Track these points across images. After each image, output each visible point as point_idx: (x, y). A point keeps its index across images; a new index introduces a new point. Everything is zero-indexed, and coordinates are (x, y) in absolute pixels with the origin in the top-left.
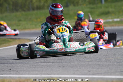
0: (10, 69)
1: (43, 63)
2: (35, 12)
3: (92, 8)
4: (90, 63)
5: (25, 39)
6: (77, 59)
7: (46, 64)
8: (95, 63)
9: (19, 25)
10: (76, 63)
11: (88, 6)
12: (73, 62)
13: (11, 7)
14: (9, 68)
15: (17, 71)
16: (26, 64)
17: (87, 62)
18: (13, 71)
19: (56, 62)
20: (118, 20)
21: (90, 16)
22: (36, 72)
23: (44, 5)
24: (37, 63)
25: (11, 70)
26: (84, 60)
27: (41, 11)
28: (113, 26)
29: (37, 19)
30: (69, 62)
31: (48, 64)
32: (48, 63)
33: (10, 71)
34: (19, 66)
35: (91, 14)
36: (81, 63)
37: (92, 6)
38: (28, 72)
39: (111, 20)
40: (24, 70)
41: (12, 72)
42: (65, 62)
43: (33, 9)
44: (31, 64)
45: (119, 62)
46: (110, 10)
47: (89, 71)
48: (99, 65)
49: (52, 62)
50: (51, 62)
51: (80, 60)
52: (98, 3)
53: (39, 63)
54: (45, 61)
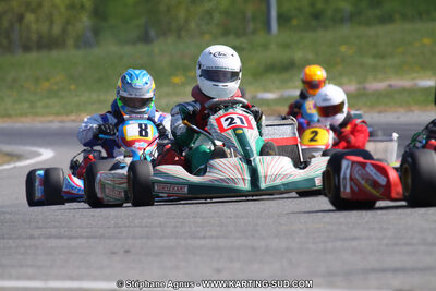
1: (56, 237)
2: (33, 56)
4: (222, 242)
6: (176, 227)
7: (64, 242)
10: (172, 242)
11: (222, 41)
12: (162, 238)
17: (211, 237)
19: (102, 236)
22: (30, 271)
23: (64, 31)
24: (32, 237)
26: (199, 229)
27: (55, 54)
29: (37, 80)
30: (148, 238)
31: (74, 242)
32: (71, 238)
36: (189, 241)
42: (134, 237)
44: (10, 241)
46: (297, 56)
47: (218, 271)
48: (253, 249)
49: (85, 234)
50: (82, 237)
51: (187, 229)
52: (254, 32)
53: (39, 237)
54: (63, 230)
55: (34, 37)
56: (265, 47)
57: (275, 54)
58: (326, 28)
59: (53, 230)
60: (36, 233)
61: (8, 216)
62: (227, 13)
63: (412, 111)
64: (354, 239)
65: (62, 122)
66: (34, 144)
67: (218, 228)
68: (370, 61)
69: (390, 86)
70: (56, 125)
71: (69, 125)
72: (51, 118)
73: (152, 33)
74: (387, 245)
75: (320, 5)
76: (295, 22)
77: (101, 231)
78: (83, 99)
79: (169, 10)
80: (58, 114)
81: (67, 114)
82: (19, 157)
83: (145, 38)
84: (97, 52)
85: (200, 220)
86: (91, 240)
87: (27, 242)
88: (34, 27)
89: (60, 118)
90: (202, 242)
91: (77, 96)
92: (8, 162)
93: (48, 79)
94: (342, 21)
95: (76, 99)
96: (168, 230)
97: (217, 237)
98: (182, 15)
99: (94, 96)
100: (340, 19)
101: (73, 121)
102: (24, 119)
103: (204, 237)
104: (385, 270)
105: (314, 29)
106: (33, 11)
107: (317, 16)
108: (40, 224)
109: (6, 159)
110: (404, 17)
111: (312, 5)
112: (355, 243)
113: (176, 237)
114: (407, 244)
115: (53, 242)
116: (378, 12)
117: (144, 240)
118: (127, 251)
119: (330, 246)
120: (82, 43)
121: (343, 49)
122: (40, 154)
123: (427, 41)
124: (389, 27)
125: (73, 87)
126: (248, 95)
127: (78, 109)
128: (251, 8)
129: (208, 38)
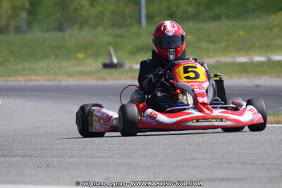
3: (118, 36)
4: (109, 161)
6: (79, 150)
7: (7, 159)
10: (77, 160)
11: (110, 31)
12: (70, 157)
17: (103, 157)
19: (32, 156)
21: (113, 53)
23: (8, 23)
26: (95, 152)
30: (62, 157)
31: (13, 159)
32: (11, 156)
35: (115, 51)
36: (89, 159)
37: (119, 32)
42: (52, 157)
45: (174, 161)
48: (130, 165)
49: (21, 155)
50: (19, 156)
51: (87, 152)
52: (131, 25)
54: (6, 152)
56: (138, 35)
57: (144, 40)
62: (113, 13)
63: (231, 77)
64: (195, 159)
65: (7, 81)
68: (205, 45)
69: (218, 61)
70: (2, 83)
71: (10, 83)
73: (65, 25)
74: (216, 163)
75: (174, 8)
76: (157, 19)
77: (31, 152)
78: (20, 67)
79: (75, 10)
80: (3, 76)
81: (10, 76)
83: (60, 28)
84: (29, 36)
85: (95, 146)
86: (25, 158)
89: (4, 79)
90: (97, 160)
91: (15, 65)
94: (188, 19)
95: (14, 67)
96: (75, 152)
97: (106, 157)
98: (84, 13)
99: (27, 65)
100: (186, 18)
103: (98, 157)
104: (214, 180)
107: (171, 16)
110: (228, 17)
111: (168, 8)
112: (195, 162)
113: (80, 157)
114: (228, 163)
116: (211, 14)
117: (59, 158)
118: (48, 166)
119: (179, 163)
120: (18, 30)
121: (188, 37)
123: (242, 33)
124: (218, 23)
125: (12, 59)
126: (127, 66)
127: (17, 73)
128: (129, 10)
129: (100, 28)
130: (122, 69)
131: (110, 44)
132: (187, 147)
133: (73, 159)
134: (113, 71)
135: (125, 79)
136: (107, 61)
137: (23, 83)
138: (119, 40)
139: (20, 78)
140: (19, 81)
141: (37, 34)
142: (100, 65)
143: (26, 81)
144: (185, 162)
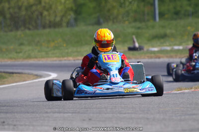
0: (4, 122)
1: (58, 113)
2: (47, 30)
3: (139, 28)
4: (133, 116)
5: (29, 74)
6: (112, 108)
7: (62, 114)
8: (141, 116)
9: (21, 52)
10: (110, 115)
11: (133, 24)
12: (105, 114)
13: (8, 22)
14: (2, 120)
15: (15, 125)
16: (29, 114)
17: (128, 113)
18: (8, 124)
19: (79, 113)
20: (181, 48)
21: (135, 40)
22: (46, 128)
23: (62, 19)
24: (47, 113)
25: (6, 123)
27: (57, 30)
28: (171, 57)
29: (49, 41)
30: (100, 113)
31: (66, 115)
32: (64, 113)
33: (3, 125)
34: (17, 117)
35: (137, 38)
36: (118, 115)
37: (138, 24)
38: (31, 128)
39: (169, 48)
40: (27, 124)
41: (6, 127)
42: (93, 113)
43: (44, 27)
44: (37, 114)
45: (179, 116)
46: (168, 31)
48: (148, 119)
49: (71, 112)
50: (69, 113)
51: (117, 110)
52: (148, 20)
53: (50, 113)
54: (61, 110)
55: (48, 22)
56: (153, 27)
57: (157, 31)
58: (181, 18)
59: (57, 110)
60: (49, 111)
61: (36, 103)
62: (136, 11)
64: (194, 114)
65: (61, 60)
66: (47, 71)
67: (131, 109)
70: (57, 62)
71: (63, 62)
72: (55, 59)
73: (102, 20)
75: (178, 8)
76: (166, 16)
77: (78, 110)
78: (70, 50)
79: (109, 10)
80: (58, 57)
81: (63, 57)
82: (41, 76)
83: (98, 23)
84: (76, 29)
85: (124, 106)
86: (74, 114)
87: (45, 115)
88: (47, 18)
89: (59, 59)
90: (124, 115)
91: (67, 49)
92: (35, 79)
93: (53, 41)
94: (189, 15)
95: (67, 51)
96: (109, 110)
97: (131, 113)
99: (75, 49)
100: (187, 15)
101: (65, 60)
102: (43, 59)
103: (125, 113)
105: (176, 19)
106: (47, 10)
107: (177, 13)
108: (51, 107)
109: (35, 77)
111: (175, 8)
112: (194, 116)
113: (112, 113)
115: (56, 115)
117: (98, 115)
118: (90, 120)
119: (183, 117)
120: (69, 24)
121: (189, 28)
122: (50, 75)
125: (65, 45)
126: (145, 49)
127: (68, 55)
128: (147, 10)
129: (127, 23)
130: (142, 51)
131: (133, 34)
132: (188, 106)
133: (108, 115)
134: (135, 52)
135: (144, 58)
136: (132, 46)
137: (73, 62)
138: (140, 31)
139: (71, 58)
140: (69, 60)
141: (82, 27)
142: (126, 49)
143: (74, 60)
144: (187, 117)
